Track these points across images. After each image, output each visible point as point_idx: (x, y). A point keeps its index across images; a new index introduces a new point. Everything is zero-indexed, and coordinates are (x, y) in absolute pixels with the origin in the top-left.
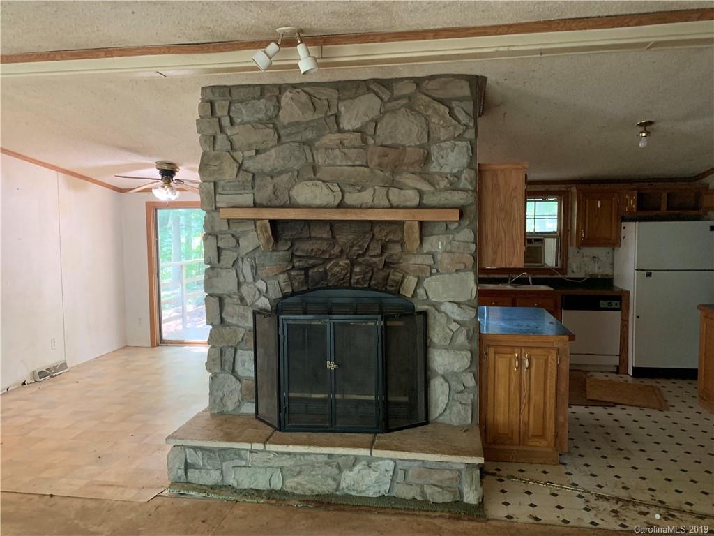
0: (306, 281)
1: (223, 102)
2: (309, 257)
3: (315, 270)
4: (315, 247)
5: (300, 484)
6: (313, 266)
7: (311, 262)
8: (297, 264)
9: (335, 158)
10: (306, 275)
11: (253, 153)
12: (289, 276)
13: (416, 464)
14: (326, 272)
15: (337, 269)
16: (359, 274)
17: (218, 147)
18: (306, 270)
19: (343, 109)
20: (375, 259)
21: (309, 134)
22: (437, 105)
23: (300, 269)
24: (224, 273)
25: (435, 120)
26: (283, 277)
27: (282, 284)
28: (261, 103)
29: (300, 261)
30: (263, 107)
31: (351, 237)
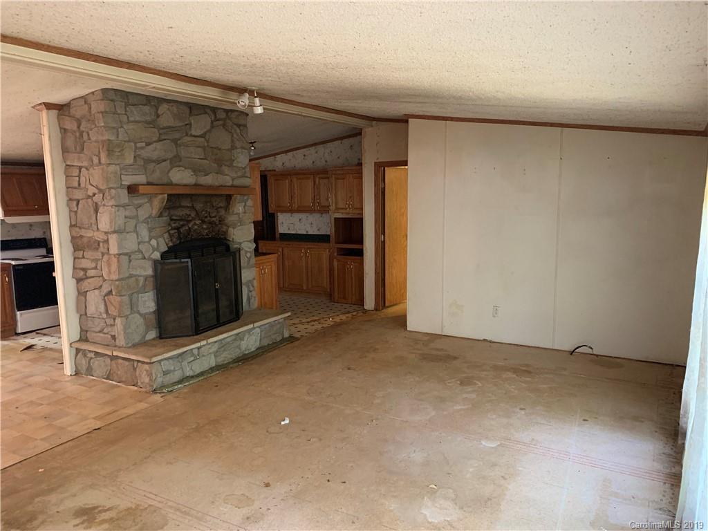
0: (179, 238)
1: (121, 103)
2: (181, 220)
3: (184, 229)
4: (184, 213)
5: (226, 357)
6: (183, 225)
7: (181, 223)
8: (173, 225)
9: (192, 153)
10: (179, 233)
11: (144, 144)
12: (169, 233)
13: (267, 326)
14: (189, 228)
15: (196, 227)
16: (206, 229)
17: (120, 138)
18: (178, 229)
19: (192, 121)
20: (213, 219)
21: (177, 135)
22: (235, 126)
23: (175, 229)
24: (128, 236)
25: (235, 136)
26: (166, 235)
27: (167, 240)
28: (146, 109)
29: (175, 223)
30: (148, 112)
31: (202, 205)
